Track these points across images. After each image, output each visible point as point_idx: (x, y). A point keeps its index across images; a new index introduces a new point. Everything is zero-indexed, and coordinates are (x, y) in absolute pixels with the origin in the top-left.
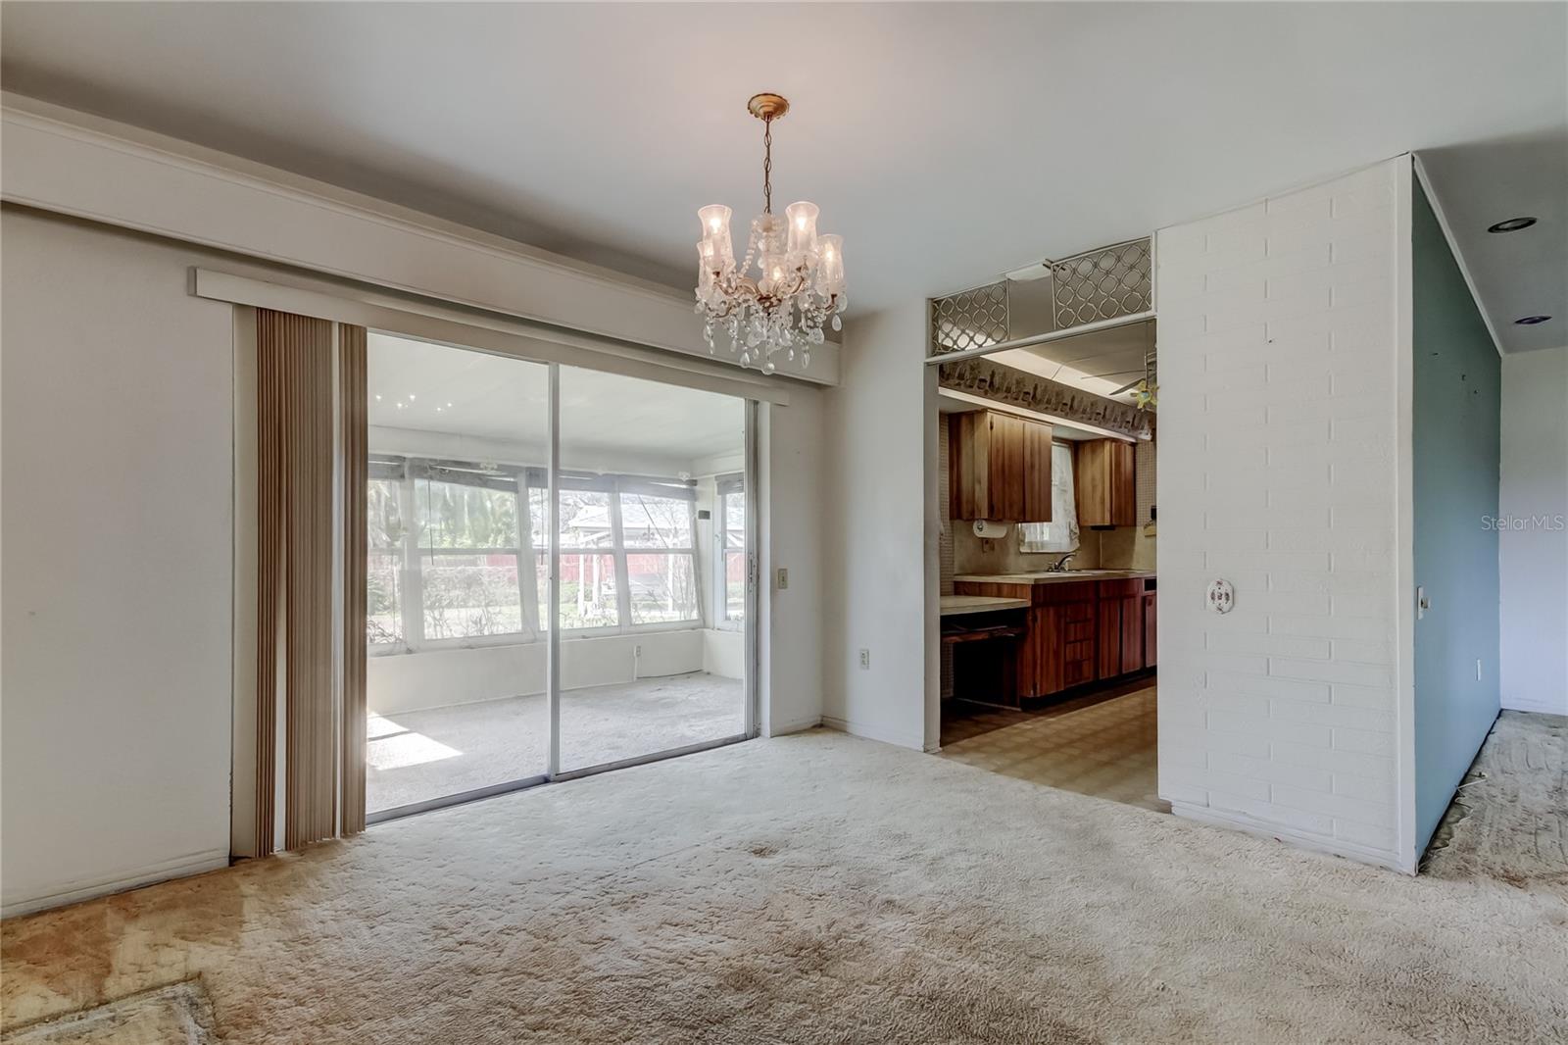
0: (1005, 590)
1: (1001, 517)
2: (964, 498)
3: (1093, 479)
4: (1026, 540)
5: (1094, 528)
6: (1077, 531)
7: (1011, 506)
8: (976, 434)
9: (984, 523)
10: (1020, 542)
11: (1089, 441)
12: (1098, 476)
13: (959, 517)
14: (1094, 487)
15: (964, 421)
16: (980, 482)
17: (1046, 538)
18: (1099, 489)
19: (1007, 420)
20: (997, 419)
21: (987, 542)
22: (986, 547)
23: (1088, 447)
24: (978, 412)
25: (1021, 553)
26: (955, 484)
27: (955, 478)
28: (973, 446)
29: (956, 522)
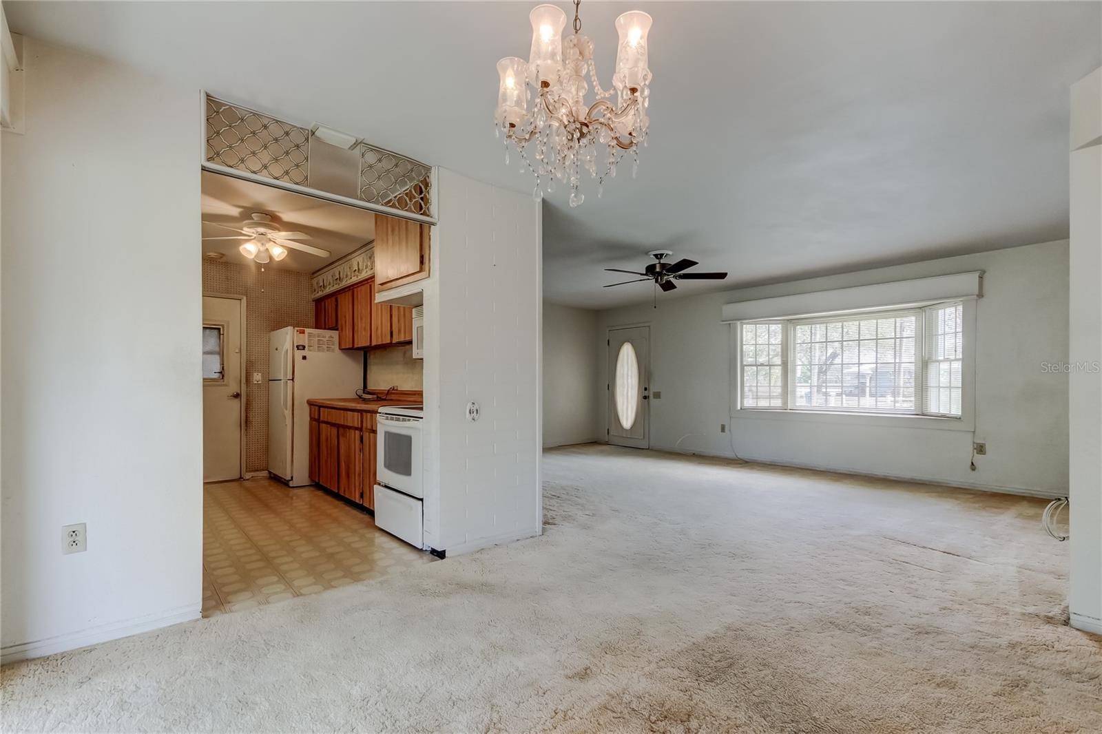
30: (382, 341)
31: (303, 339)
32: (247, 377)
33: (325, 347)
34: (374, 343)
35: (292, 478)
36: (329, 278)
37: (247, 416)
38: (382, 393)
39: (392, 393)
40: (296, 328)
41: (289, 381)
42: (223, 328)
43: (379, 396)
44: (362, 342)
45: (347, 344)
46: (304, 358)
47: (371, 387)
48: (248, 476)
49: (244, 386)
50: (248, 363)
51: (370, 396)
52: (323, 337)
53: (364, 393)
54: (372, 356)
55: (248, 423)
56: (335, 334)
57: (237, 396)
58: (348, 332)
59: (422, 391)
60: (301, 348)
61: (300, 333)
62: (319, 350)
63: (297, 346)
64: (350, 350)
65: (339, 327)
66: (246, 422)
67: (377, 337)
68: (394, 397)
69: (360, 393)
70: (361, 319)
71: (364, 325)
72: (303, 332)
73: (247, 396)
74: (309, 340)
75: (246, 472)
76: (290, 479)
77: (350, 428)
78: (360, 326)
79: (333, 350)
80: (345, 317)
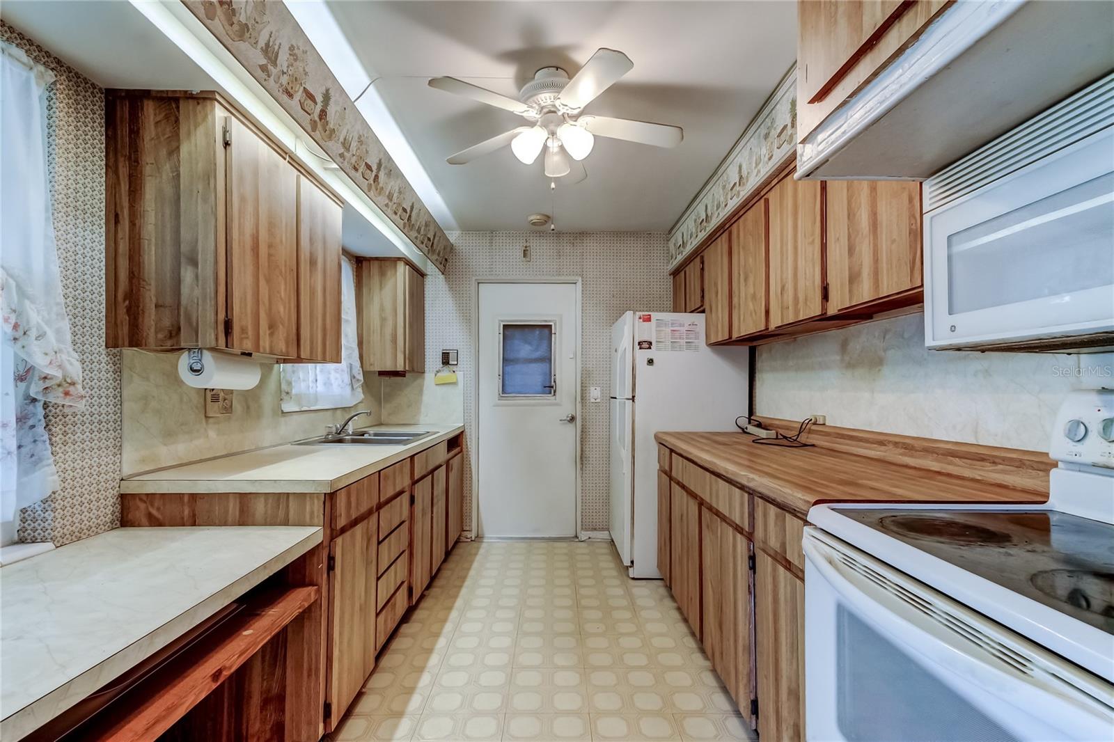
0: (260, 508)
1: (248, 346)
2: (150, 297)
3: (382, 309)
4: (294, 392)
5: (381, 373)
6: (361, 377)
7: (272, 327)
8: (184, 149)
9: (208, 357)
10: (282, 394)
11: (377, 259)
12: (388, 305)
13: (135, 340)
14: (383, 320)
15: (150, 113)
16: (194, 262)
17: (320, 388)
18: (390, 323)
19: (264, 149)
20: (239, 132)
21: (215, 398)
22: (213, 409)
23: (375, 267)
24: (189, 96)
25: (283, 412)
26: (123, 264)
27: (123, 247)
28: (177, 177)
29: (129, 352)
30: (797, 312)
31: (648, 331)
32: (582, 394)
33: (683, 342)
34: (775, 322)
35: (632, 562)
36: (690, 227)
37: (582, 448)
38: (788, 428)
39: (810, 431)
40: (638, 314)
41: (627, 401)
42: (555, 324)
43: (781, 431)
44: (748, 325)
45: (720, 334)
46: (650, 362)
47: (762, 411)
48: (584, 535)
49: (579, 406)
50: (584, 372)
51: (763, 433)
52: (681, 325)
53: (750, 423)
54: (765, 356)
55: (584, 459)
56: (699, 319)
57: (573, 419)
58: (721, 314)
59: (1049, 494)
60: (645, 345)
61: (644, 321)
62: (673, 349)
63: (639, 343)
64: (723, 345)
65: (707, 306)
66: (581, 458)
67: (784, 308)
68: (813, 439)
69: (744, 422)
70: (746, 279)
71: (751, 290)
72: (648, 319)
73: (583, 419)
74: (658, 332)
75: (582, 529)
76: (629, 564)
77: (724, 519)
78: (743, 295)
79: (696, 348)
80: (716, 285)
